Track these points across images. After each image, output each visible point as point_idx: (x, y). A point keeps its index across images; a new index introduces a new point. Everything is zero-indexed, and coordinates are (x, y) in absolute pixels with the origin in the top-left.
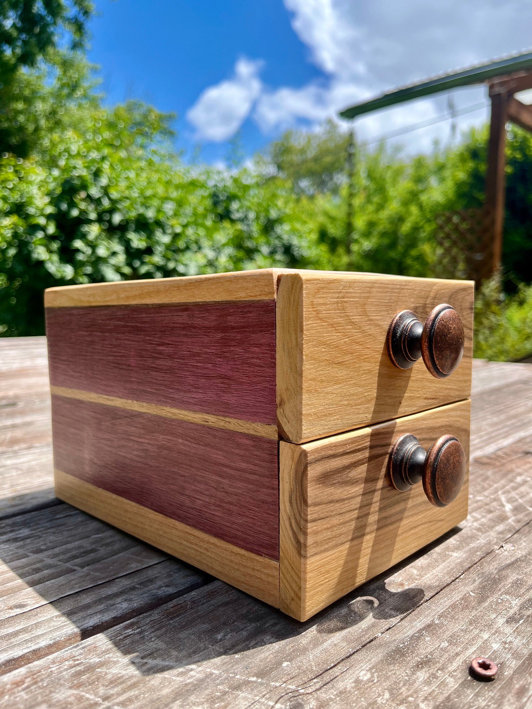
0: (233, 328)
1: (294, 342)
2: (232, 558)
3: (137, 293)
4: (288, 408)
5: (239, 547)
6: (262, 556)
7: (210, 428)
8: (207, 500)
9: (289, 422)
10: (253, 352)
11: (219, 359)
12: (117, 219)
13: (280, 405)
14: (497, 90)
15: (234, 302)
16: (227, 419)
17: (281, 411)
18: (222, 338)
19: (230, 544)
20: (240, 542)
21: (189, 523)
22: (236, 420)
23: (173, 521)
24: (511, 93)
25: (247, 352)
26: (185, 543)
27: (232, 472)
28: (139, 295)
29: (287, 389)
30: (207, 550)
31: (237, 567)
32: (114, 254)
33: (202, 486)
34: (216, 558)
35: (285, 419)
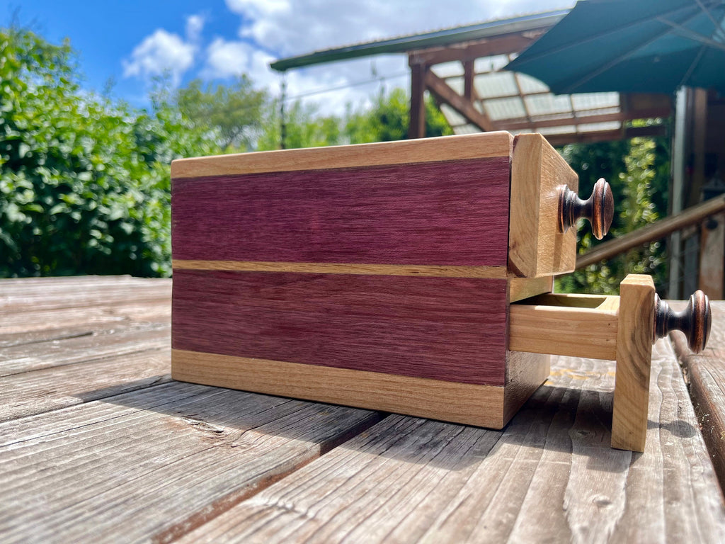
0: (456, 184)
1: (532, 192)
2: (445, 394)
3: (326, 158)
4: (522, 249)
5: (455, 382)
6: (483, 384)
7: (421, 278)
8: (414, 345)
9: (523, 261)
10: (480, 204)
11: (436, 214)
12: (24, 150)
13: (514, 247)
14: (417, 61)
15: (461, 161)
16: (443, 267)
17: (515, 252)
18: (442, 194)
19: (442, 382)
20: (455, 377)
21: (387, 371)
22: (454, 267)
23: (365, 373)
24: (428, 65)
25: (472, 204)
26: (380, 392)
27: (449, 314)
28: (328, 160)
29: (522, 233)
30: (411, 393)
31: (450, 401)
32: (21, 190)
33: (408, 332)
34: (422, 398)
35: (519, 259)
